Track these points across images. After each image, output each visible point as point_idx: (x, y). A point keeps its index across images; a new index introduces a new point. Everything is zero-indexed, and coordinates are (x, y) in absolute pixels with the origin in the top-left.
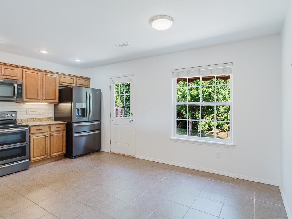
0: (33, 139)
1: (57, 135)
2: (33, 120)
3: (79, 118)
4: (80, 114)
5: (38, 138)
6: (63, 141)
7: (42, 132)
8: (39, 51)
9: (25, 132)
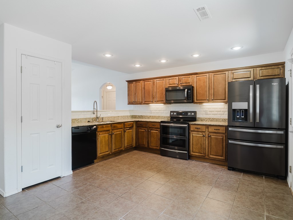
0: (193, 135)
1: (216, 137)
2: (210, 119)
3: (243, 122)
4: (243, 116)
5: (196, 136)
6: (222, 146)
7: (200, 131)
8: (192, 56)
9: (185, 128)
